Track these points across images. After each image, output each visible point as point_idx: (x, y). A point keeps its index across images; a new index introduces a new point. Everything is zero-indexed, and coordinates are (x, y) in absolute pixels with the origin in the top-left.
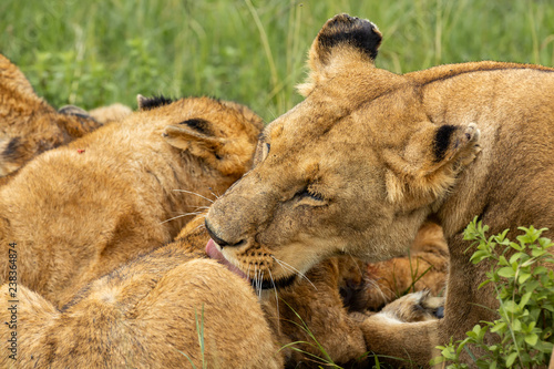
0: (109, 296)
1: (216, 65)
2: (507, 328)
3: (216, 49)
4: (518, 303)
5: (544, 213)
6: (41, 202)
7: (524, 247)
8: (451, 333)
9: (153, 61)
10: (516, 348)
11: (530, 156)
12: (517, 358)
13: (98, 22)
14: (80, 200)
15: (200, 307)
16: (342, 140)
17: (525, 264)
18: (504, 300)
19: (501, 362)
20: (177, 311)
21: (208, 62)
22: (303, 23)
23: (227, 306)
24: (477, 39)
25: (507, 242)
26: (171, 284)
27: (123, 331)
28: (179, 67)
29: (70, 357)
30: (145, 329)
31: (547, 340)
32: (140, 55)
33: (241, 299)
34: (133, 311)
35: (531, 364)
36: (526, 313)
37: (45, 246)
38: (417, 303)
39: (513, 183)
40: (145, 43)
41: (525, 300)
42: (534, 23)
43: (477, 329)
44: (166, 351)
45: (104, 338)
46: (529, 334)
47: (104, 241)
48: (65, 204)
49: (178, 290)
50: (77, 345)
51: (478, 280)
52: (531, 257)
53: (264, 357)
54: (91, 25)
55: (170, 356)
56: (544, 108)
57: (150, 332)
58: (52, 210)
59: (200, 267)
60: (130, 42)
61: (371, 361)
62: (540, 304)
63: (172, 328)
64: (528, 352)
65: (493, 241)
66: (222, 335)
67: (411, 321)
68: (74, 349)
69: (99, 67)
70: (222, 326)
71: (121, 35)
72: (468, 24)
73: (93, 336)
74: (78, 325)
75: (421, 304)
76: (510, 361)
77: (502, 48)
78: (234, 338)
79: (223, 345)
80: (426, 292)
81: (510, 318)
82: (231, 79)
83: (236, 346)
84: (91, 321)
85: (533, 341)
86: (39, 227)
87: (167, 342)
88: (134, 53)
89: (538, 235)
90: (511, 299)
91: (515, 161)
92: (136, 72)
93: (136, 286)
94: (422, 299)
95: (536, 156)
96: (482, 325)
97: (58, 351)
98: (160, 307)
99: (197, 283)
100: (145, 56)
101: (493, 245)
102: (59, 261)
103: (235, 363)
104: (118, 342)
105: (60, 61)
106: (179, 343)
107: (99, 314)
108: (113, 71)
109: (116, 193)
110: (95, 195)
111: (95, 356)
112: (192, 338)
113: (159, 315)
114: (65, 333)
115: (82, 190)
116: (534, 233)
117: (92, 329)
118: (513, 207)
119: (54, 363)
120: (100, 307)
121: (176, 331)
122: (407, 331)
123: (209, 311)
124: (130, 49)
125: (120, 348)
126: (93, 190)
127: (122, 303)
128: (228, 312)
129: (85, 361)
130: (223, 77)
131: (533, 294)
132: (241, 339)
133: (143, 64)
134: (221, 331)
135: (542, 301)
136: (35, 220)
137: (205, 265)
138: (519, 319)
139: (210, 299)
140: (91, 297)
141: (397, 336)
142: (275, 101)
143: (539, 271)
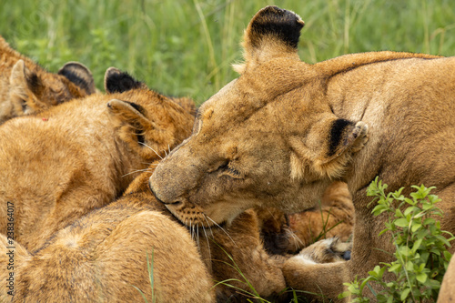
0: (72, 242)
1: (164, 52)
2: (401, 268)
3: (162, 37)
4: (411, 248)
5: (428, 173)
6: (12, 159)
7: (416, 202)
8: (355, 272)
9: (112, 48)
10: (409, 285)
11: (415, 127)
12: (410, 293)
13: (66, 15)
14: (42, 158)
15: (149, 251)
16: (258, 128)
17: (417, 216)
18: (399, 245)
19: (396, 295)
20: (130, 254)
21: (157, 49)
22: (236, 16)
23: (170, 250)
24: (378, 31)
25: (402, 198)
26: (124, 232)
27: (85, 270)
28: (133, 52)
29: (41, 292)
30: (103, 268)
31: (434, 278)
32: (101, 42)
33: (182, 244)
34: (92, 254)
35: (421, 298)
36: (418, 256)
37: (15, 195)
38: (328, 247)
39: (401, 148)
40: (106, 33)
41: (417, 245)
42: (426, 19)
43: (377, 269)
44: (121, 287)
45: (69, 276)
46: (420, 274)
47: (61, 191)
48: (31, 160)
49: (130, 237)
50: (46, 282)
51: (376, 228)
52: (421, 210)
53: (200, 291)
54: (61, 18)
55: (124, 291)
56: (426, 88)
57: (108, 271)
58: (20, 165)
59: (148, 219)
60: (94, 32)
61: (290, 296)
62: (429, 249)
63: (126, 268)
64: (419, 288)
65: (391, 197)
66: (166, 274)
67: (323, 262)
68: (44, 285)
69: (67, 52)
70: (166, 266)
71: (86, 25)
72: (370, 18)
73: (59, 275)
74: (48, 266)
75: (331, 248)
76: (404, 296)
77: (398, 39)
78: (175, 276)
79: (166, 282)
80: (335, 239)
81: (404, 260)
82: (176, 63)
83: (177, 283)
84: (58, 263)
85: (423, 279)
86: (10, 180)
87: (122, 279)
88: (97, 40)
89: (428, 192)
90: (405, 244)
91: (402, 131)
92: (98, 57)
93: (94, 233)
94: (332, 244)
95: (420, 127)
96: (381, 266)
97: (31, 288)
98: (115, 251)
99: (146, 232)
100: (106, 43)
101: (391, 200)
102: (26, 209)
103: (176, 296)
104: (80, 280)
105: (35, 47)
106: (132, 280)
107: (64, 257)
108: (79, 56)
109: (72, 153)
110: (55, 154)
111: (61, 291)
112: (142, 276)
113: (115, 258)
114: (36, 273)
115: (44, 150)
116: (424, 190)
117: (59, 269)
118: (402, 168)
119: (28, 298)
120: (65, 251)
121: (129, 271)
122: (320, 270)
123: (156, 254)
124: (93, 37)
125: (83, 284)
126: (53, 150)
127: (84, 247)
128: (170, 255)
129: (53, 296)
130: (169, 61)
131: (423, 241)
132: (181, 277)
133: (104, 50)
134: (165, 271)
135: (430, 246)
136: (6, 174)
137: (151, 217)
138: (412, 261)
139: (157, 244)
140: (57, 243)
141: (312, 274)
142: (212, 81)
143: (428, 222)
